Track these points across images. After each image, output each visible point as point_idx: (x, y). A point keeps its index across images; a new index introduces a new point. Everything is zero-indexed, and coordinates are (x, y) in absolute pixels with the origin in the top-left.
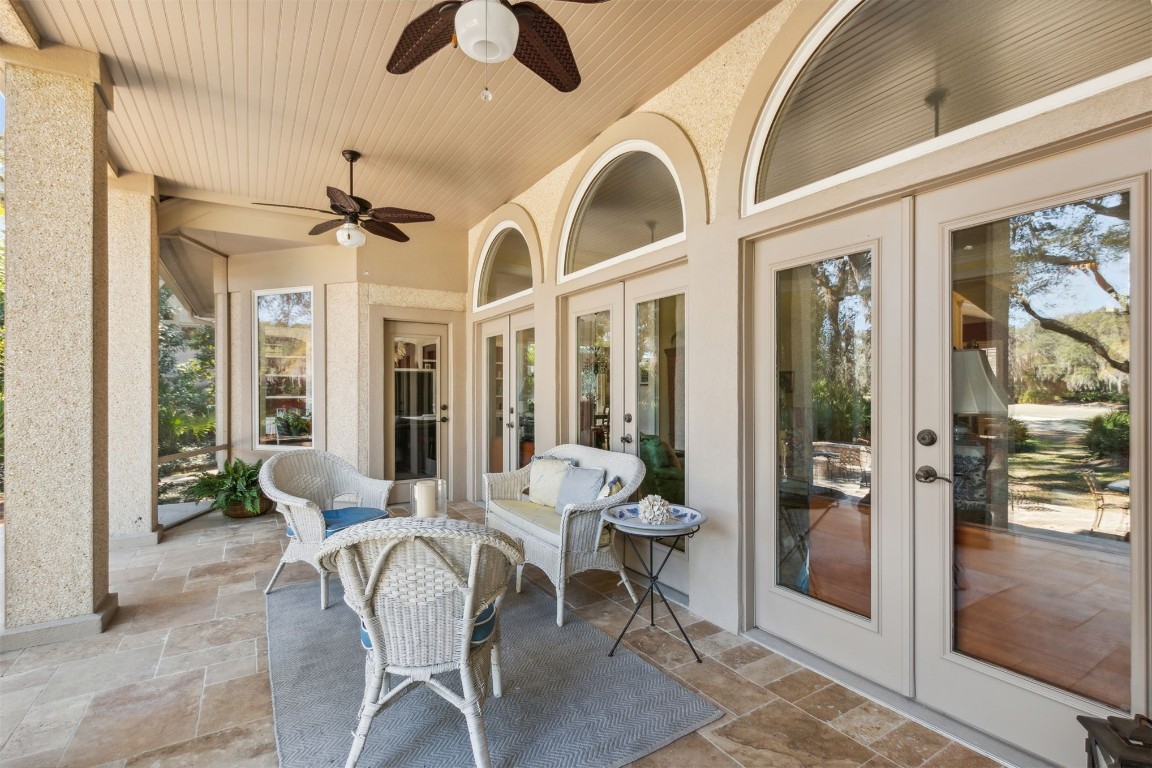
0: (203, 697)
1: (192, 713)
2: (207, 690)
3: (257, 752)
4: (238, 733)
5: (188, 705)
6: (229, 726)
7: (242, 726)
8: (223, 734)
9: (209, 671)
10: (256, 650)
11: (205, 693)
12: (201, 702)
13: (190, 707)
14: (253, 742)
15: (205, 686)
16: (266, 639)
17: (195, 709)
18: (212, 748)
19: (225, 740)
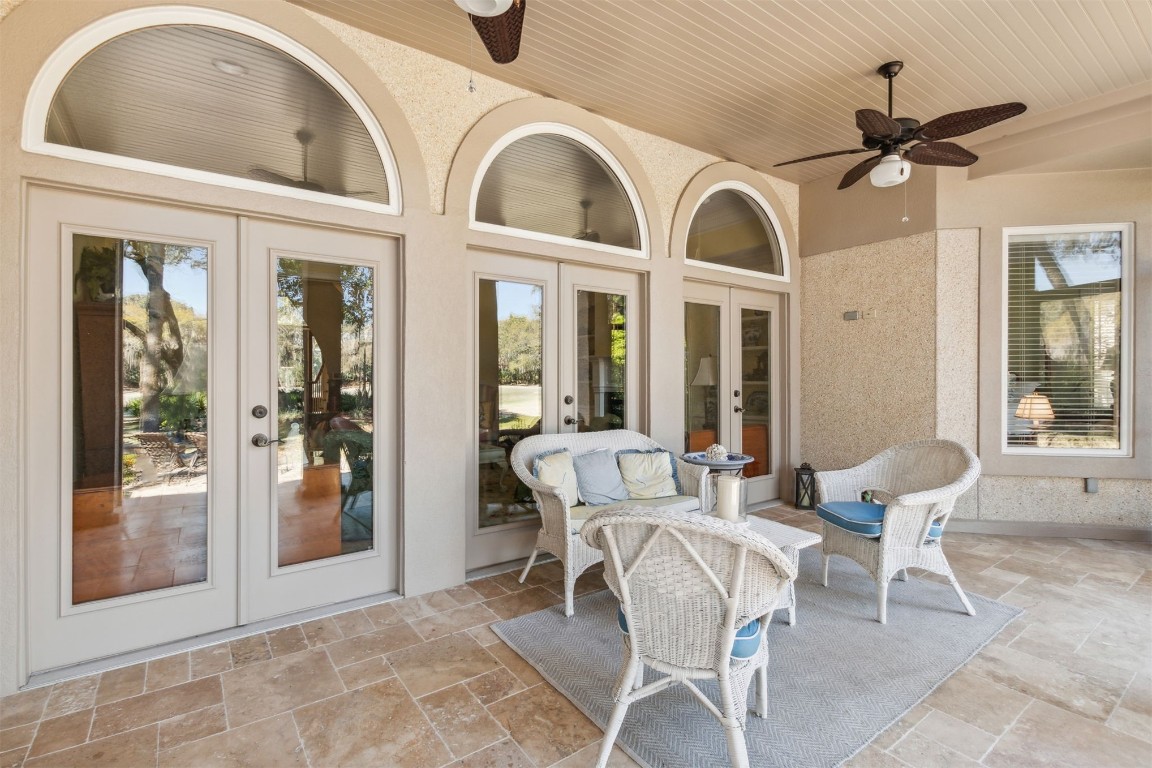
0: (1007, 728)
1: (1028, 720)
2: (999, 732)
3: (993, 660)
4: (997, 679)
5: (1027, 731)
6: (1000, 687)
7: (991, 681)
8: (1010, 686)
9: (981, 753)
10: (904, 737)
11: (1004, 729)
12: (1013, 723)
13: (1027, 727)
14: (991, 666)
15: (998, 738)
16: (876, 741)
17: (1022, 722)
18: (1025, 683)
19: (1011, 682)
